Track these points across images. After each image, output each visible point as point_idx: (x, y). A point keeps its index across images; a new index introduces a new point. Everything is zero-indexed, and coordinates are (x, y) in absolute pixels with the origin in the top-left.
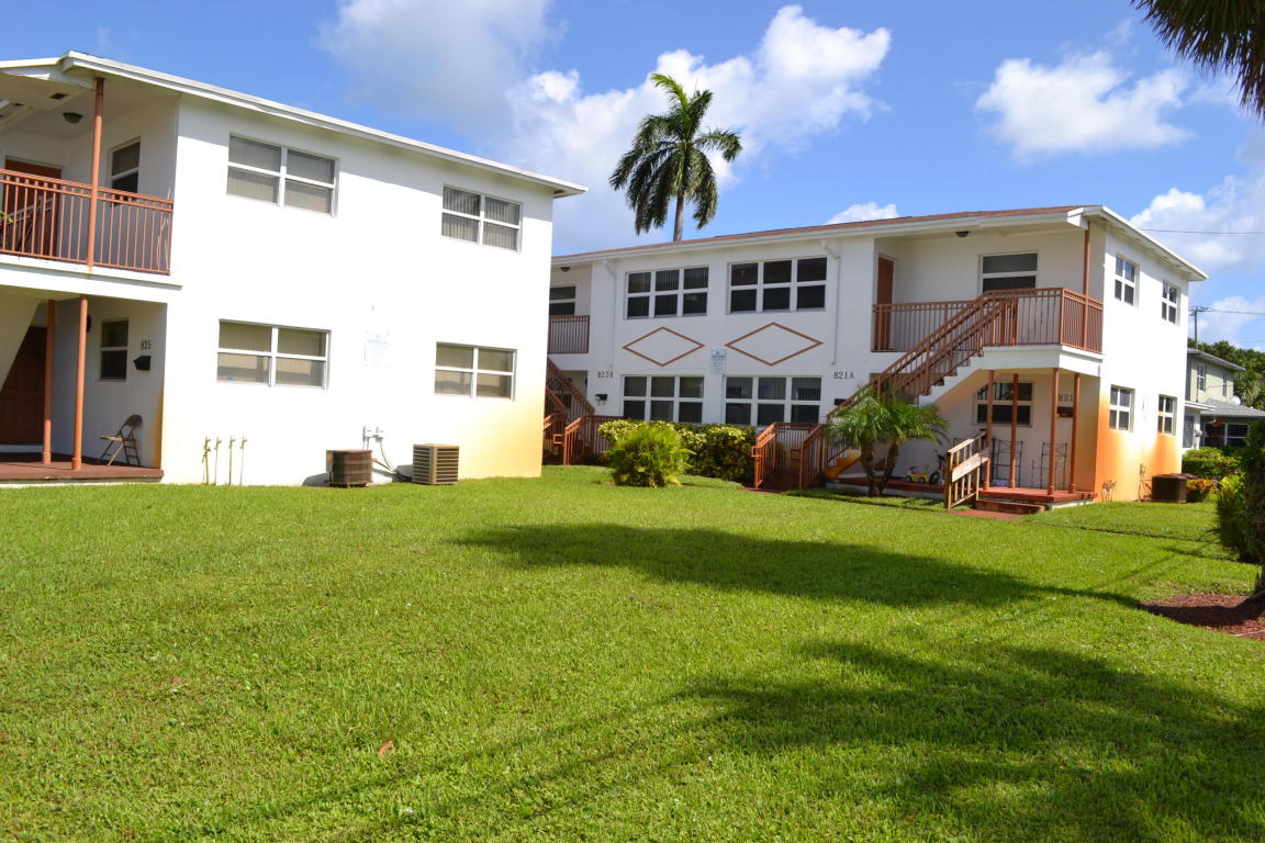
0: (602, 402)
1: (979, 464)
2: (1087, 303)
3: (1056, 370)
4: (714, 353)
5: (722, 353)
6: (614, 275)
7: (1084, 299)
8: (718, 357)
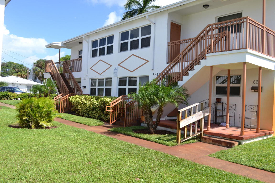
0: (85, 89)
1: (202, 117)
2: (265, 30)
3: (245, 63)
4: (115, 69)
5: (117, 68)
6: (88, 42)
7: (263, 27)
8: (116, 70)
